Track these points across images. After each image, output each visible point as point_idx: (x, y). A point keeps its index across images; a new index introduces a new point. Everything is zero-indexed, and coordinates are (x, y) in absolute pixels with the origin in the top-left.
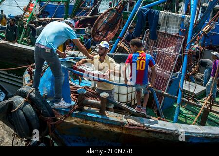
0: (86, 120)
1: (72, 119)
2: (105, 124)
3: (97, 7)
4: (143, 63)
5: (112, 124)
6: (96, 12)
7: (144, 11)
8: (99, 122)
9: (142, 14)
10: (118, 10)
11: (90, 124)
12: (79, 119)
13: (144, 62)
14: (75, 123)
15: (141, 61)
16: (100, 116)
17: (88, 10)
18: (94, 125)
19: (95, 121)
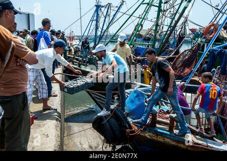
0: (157, 135)
1: (146, 133)
2: (173, 140)
3: (178, 49)
4: (215, 93)
5: (179, 141)
6: (177, 52)
7: (215, 50)
8: (168, 138)
9: (214, 53)
10: (193, 51)
11: (161, 139)
12: (151, 134)
13: (216, 91)
14: (148, 137)
15: (214, 91)
16: (169, 133)
17: (171, 51)
18: (164, 140)
19: (164, 137)
